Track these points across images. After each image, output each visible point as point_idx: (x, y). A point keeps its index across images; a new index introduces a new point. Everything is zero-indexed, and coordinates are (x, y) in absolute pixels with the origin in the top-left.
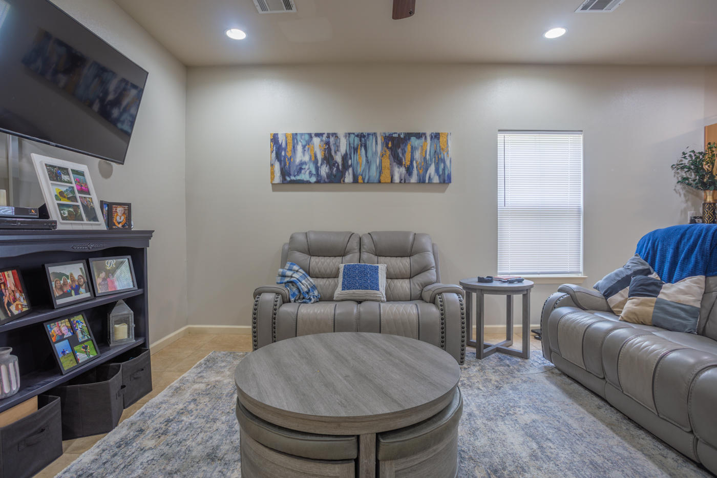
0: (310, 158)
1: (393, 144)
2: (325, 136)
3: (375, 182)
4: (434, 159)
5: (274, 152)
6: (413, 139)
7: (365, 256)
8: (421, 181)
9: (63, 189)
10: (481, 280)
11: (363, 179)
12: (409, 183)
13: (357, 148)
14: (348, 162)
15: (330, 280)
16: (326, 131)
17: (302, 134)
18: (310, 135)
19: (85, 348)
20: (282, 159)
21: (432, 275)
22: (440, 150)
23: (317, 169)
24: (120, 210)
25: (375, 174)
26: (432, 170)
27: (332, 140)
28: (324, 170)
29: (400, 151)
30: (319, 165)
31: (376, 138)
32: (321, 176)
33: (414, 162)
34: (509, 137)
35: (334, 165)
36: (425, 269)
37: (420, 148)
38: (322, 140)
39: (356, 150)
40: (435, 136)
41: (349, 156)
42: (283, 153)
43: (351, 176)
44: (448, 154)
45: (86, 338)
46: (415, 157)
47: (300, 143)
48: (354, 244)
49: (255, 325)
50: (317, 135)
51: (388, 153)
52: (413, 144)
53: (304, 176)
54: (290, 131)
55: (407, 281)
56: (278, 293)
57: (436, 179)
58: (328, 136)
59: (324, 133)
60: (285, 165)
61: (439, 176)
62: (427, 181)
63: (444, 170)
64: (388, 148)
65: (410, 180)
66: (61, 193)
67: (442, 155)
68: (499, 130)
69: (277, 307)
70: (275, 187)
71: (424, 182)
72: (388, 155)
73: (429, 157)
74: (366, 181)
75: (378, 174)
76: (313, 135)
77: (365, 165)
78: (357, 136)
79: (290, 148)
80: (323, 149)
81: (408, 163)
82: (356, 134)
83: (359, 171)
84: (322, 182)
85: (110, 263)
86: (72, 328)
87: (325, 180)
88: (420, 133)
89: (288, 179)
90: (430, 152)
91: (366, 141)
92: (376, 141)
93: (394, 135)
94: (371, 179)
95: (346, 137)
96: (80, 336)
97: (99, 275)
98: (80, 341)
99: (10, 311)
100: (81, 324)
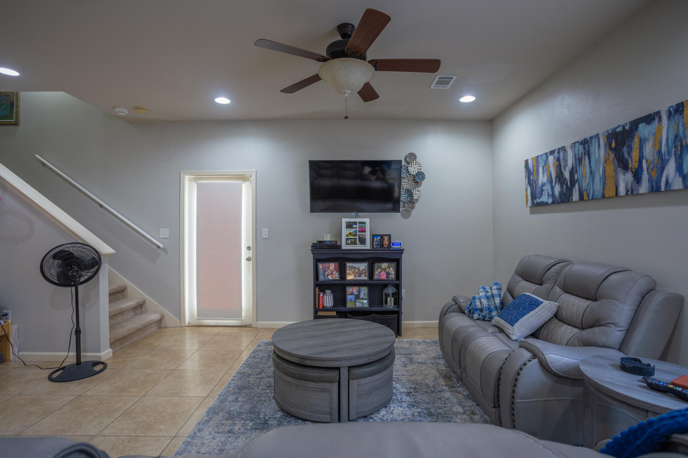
0: (548, 179)
1: (616, 143)
2: (556, 152)
3: (599, 197)
4: (674, 150)
5: (527, 177)
6: (642, 126)
8: (655, 189)
9: (352, 231)
11: (588, 195)
12: (638, 194)
13: (581, 159)
14: (574, 178)
16: (557, 147)
17: (541, 155)
18: (546, 154)
19: (363, 301)
20: (532, 183)
22: (684, 132)
23: (552, 188)
24: (386, 238)
25: (598, 187)
26: (671, 169)
27: (561, 155)
28: (557, 189)
29: (625, 149)
30: (554, 184)
31: (599, 140)
32: (555, 196)
33: (644, 161)
35: (564, 182)
37: (652, 137)
38: (554, 157)
39: (580, 161)
40: (675, 111)
41: (575, 169)
42: (532, 178)
43: (578, 193)
45: (365, 297)
46: (644, 154)
47: (541, 165)
50: (552, 153)
51: (612, 155)
52: (642, 135)
53: (545, 198)
54: (535, 155)
57: (678, 184)
58: (559, 149)
59: (556, 150)
60: (533, 188)
61: (683, 178)
62: (663, 189)
64: (611, 149)
65: (638, 190)
66: (350, 234)
70: (530, 210)
71: (658, 190)
72: (611, 160)
73: (666, 149)
74: (590, 198)
75: (602, 186)
76: (548, 154)
77: (590, 178)
78: (581, 144)
79: (535, 172)
80: (555, 167)
81: (636, 165)
82: (580, 142)
83: (584, 186)
84: (556, 202)
86: (359, 292)
87: (558, 201)
88: (651, 114)
89: (535, 202)
90: (667, 139)
91: (589, 146)
92: (599, 145)
93: (618, 130)
94: (595, 194)
95: (571, 147)
96: (362, 296)
97: (377, 270)
98: (361, 297)
99: (328, 278)
100: (364, 291)
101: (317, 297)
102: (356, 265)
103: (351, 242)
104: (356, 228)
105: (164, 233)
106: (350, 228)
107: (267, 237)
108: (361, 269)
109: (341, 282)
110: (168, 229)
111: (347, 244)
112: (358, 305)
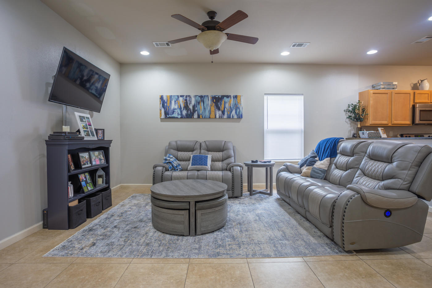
0: (178, 107)
1: (216, 100)
2: (185, 97)
3: (208, 118)
4: (234, 107)
5: (161, 104)
6: (225, 98)
7: (202, 151)
8: (229, 117)
9: (84, 125)
10: (253, 162)
11: (202, 117)
12: (223, 118)
13: (199, 102)
14: (195, 109)
15: (187, 162)
16: (185, 95)
17: (174, 96)
18: (178, 96)
19: (90, 185)
20: (165, 107)
21: (232, 160)
22: (237, 103)
23: (181, 112)
24: (100, 132)
25: (207, 114)
26: (234, 112)
27: (188, 98)
28: (184, 112)
29: (219, 103)
30: (182, 110)
31: (208, 98)
32: (183, 115)
33: (226, 109)
34: (270, 97)
35: (189, 110)
36: (229, 157)
37: (228, 102)
38: (183, 99)
39: (199, 103)
40: (235, 97)
41: (196, 106)
42: (166, 105)
43: (197, 115)
44: (241, 105)
46: (226, 107)
47: (173, 100)
48: (198, 146)
49: (154, 180)
50: (181, 96)
51: (214, 104)
52: (225, 101)
53: (175, 115)
54: (169, 94)
55: (221, 162)
56: (164, 167)
57: (235, 117)
58: (186, 96)
60: (167, 110)
61: (237, 115)
62: (231, 117)
63: (239, 112)
64: (214, 102)
67: (238, 105)
68: (265, 94)
69: (163, 172)
70: (162, 120)
71: (230, 118)
73: (232, 107)
74: (204, 117)
75: (209, 114)
76: (179, 96)
77: (203, 110)
78: (200, 97)
79: (169, 102)
80: (184, 103)
81: (223, 109)
83: (200, 113)
84: (183, 118)
86: (85, 177)
87: (185, 117)
88: (228, 96)
89: (168, 116)
90: (233, 104)
91: (203, 99)
92: (208, 99)
93: (216, 96)
94: (206, 116)
95: (194, 97)
96: (88, 181)
97: (93, 158)
100: (88, 176)
103: (87, 134)
104: (86, 122)
106: (82, 121)
111: (85, 135)
112: (89, 188)
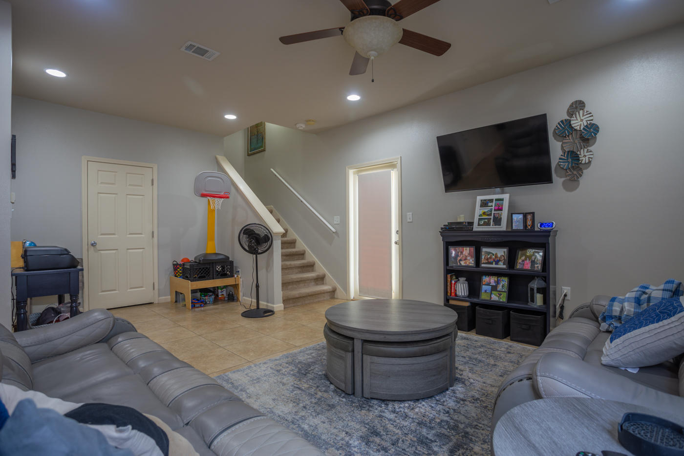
9: (486, 210)
19: (500, 295)
24: (529, 217)
45: (504, 290)
66: (484, 213)
85: (530, 252)
86: (498, 283)
96: (500, 288)
97: (521, 257)
98: (498, 290)
99: (460, 263)
100: (504, 282)
101: (449, 284)
102: (493, 251)
103: (484, 222)
104: (492, 206)
105: (337, 220)
106: (485, 207)
107: (411, 221)
108: (499, 255)
109: (475, 268)
110: (339, 217)
111: (479, 225)
112: (495, 297)
